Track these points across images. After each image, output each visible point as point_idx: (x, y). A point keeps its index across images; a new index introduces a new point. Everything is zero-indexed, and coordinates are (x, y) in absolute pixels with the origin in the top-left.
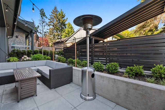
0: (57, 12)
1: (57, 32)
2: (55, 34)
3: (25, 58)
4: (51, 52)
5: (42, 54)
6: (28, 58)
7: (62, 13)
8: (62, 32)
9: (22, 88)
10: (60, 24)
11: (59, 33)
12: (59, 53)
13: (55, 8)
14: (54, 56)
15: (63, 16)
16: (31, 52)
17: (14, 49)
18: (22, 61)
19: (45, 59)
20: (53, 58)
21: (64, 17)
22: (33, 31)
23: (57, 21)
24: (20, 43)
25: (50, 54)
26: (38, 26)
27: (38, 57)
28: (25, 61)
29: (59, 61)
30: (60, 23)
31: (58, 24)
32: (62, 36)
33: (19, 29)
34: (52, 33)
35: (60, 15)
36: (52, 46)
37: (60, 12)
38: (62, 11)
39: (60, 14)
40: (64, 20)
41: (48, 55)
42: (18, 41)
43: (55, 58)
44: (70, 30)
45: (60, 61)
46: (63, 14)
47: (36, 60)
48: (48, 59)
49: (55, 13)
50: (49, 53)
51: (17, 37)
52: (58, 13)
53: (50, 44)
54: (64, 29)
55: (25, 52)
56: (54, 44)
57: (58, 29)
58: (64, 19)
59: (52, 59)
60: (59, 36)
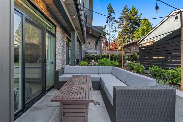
0: (127, 11)
1: (127, 34)
2: (125, 37)
3: (93, 62)
4: (120, 56)
5: (108, 58)
6: (95, 63)
7: (134, 9)
8: (134, 33)
9: (64, 115)
10: (131, 24)
11: (130, 35)
12: (131, 58)
13: (126, 7)
14: (124, 62)
15: (135, 13)
16: (100, 57)
17: (86, 54)
18: (90, 66)
19: (112, 65)
20: (121, 63)
21: (137, 13)
22: (102, 35)
23: (127, 21)
24: (92, 49)
25: (118, 59)
26: (106, 26)
27: (104, 62)
28: (92, 66)
29: (131, 69)
30: (131, 22)
31: (129, 25)
32: (133, 38)
33: (90, 36)
34: (121, 36)
35: (131, 14)
36: (121, 50)
37: (131, 10)
38: (134, 8)
39: (131, 12)
40: (136, 18)
41: (115, 60)
42: (90, 47)
43: (125, 65)
44: (145, 28)
45: (133, 70)
46: (136, 10)
47: (102, 66)
48: (115, 66)
49: (126, 13)
50: (117, 57)
51: (89, 43)
52: (129, 12)
53: (119, 48)
54: (137, 29)
55: (94, 57)
56: (124, 47)
57: (128, 31)
58: (136, 16)
59: (120, 66)
60: (129, 39)
